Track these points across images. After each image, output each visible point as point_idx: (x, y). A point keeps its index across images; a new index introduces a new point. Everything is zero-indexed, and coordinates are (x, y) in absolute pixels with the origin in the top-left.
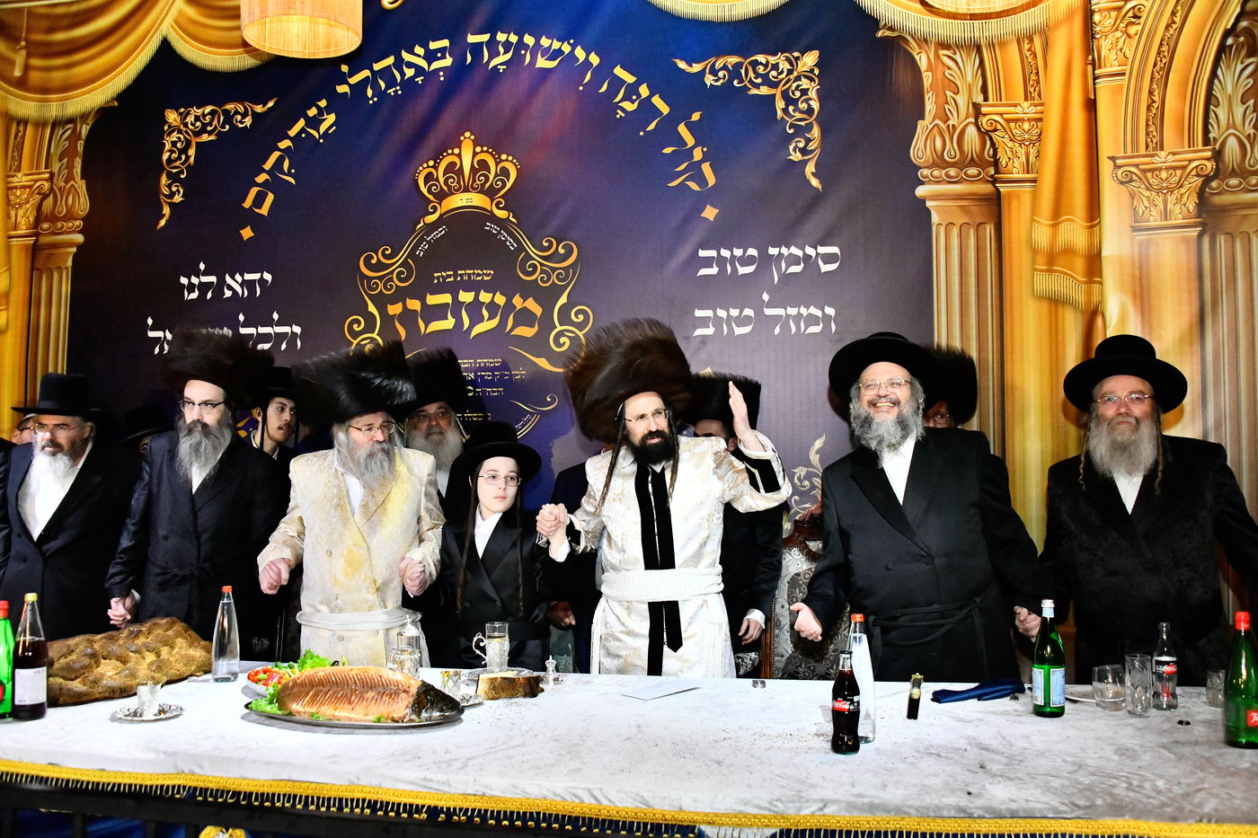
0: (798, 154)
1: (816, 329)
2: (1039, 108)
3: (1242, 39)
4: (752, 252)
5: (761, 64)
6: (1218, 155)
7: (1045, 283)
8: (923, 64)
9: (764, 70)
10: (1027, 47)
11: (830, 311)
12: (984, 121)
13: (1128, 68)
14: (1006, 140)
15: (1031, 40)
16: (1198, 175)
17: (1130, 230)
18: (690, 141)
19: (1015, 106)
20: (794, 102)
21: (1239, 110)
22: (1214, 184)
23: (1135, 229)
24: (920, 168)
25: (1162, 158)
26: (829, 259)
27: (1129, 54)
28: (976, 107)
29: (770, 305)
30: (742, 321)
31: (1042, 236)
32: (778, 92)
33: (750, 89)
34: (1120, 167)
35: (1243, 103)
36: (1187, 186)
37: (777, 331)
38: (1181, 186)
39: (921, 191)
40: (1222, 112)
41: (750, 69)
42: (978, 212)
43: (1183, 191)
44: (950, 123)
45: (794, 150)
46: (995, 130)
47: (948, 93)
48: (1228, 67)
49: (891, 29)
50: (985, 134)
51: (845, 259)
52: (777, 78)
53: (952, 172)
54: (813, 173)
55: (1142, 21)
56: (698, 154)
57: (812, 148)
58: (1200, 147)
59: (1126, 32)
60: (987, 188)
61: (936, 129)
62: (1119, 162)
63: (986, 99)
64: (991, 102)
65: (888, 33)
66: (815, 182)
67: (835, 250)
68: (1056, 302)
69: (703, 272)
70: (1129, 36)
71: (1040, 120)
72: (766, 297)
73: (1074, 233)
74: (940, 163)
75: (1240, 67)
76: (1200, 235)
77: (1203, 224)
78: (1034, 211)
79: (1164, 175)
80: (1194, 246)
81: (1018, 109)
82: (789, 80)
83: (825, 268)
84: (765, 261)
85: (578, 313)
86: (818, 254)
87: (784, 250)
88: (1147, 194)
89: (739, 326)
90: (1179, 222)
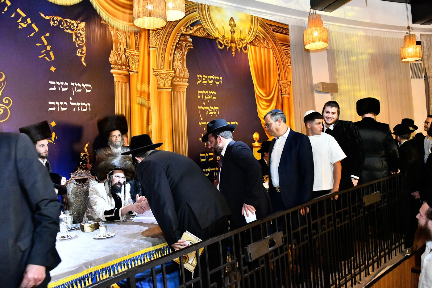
0: (79, 54)
1: (85, 110)
2: (139, 53)
3: (180, 46)
4: (66, 84)
5: (68, 22)
6: (175, 72)
7: (140, 100)
8: (113, 34)
9: (69, 24)
10: (136, 35)
11: (89, 104)
12: (126, 53)
13: (157, 46)
14: (131, 60)
15: (137, 34)
16: (171, 76)
18: (46, 43)
19: (133, 51)
20: (78, 37)
21: (179, 62)
22: (174, 79)
23: (158, 88)
24: (112, 64)
25: (164, 71)
26: (88, 88)
27: (158, 43)
28: (125, 49)
29: (72, 102)
30: (64, 106)
31: (139, 87)
32: (73, 33)
33: (65, 30)
34: (155, 72)
35: (180, 61)
36: (169, 79)
37: (74, 110)
39: (112, 71)
40: (176, 62)
41: (65, 23)
42: (125, 79)
43: (168, 80)
44: (119, 53)
45: (78, 52)
46: (129, 57)
47: (119, 44)
48: (177, 51)
49: (105, 21)
50: (127, 57)
51: (93, 88)
52: (73, 28)
53: (119, 67)
54: (84, 61)
55: (161, 35)
56: (48, 48)
57: (83, 53)
58: (172, 70)
59: (157, 37)
60: (127, 73)
61: (115, 54)
62: (155, 70)
63: (127, 48)
64: (128, 49)
65: (104, 22)
66: (84, 64)
67: (90, 86)
68: (142, 105)
69: (51, 89)
70: (158, 38)
71: (139, 56)
72: (71, 99)
73: (145, 87)
74: (116, 64)
75: (179, 52)
76: (171, 91)
77: (172, 89)
78: (137, 81)
79: (164, 75)
80: (170, 94)
81: (134, 52)
82: (77, 30)
83: (88, 91)
84: (70, 87)
85: (5, 100)
86: (85, 86)
87: (76, 84)
88: (160, 79)
89: (63, 108)
90: (167, 87)
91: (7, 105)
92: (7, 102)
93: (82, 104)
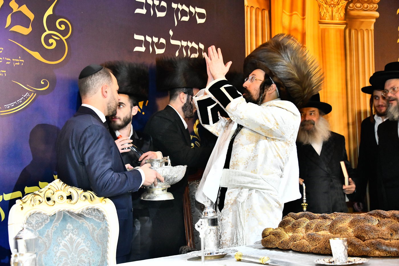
4: (164, 4)
11: (202, 46)
17: (318, 23)
22: (351, 5)
23: (320, 23)
26: (201, 16)
29: (174, 38)
30: (160, 46)
31: (286, 20)
36: (341, 4)
37: (177, 54)
38: (339, 4)
42: (263, 3)
43: (339, 6)
51: (209, 16)
67: (203, 11)
69: (138, 11)
72: (171, 33)
73: (297, 21)
76: (345, 29)
77: (346, 24)
78: (283, 7)
80: (343, 34)
83: (200, 21)
84: (170, 11)
85: (61, 23)
86: (196, 12)
87: (180, 6)
88: (325, 6)
89: (158, 48)
90: (337, 21)
91: (64, 33)
92: (63, 27)
93: (190, 44)
